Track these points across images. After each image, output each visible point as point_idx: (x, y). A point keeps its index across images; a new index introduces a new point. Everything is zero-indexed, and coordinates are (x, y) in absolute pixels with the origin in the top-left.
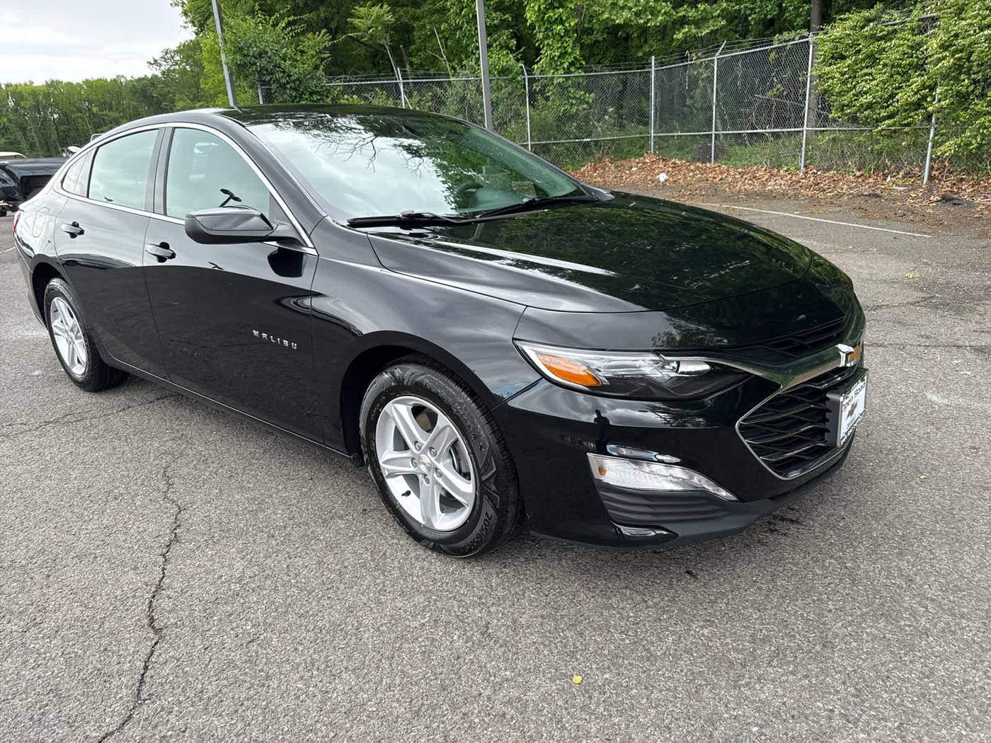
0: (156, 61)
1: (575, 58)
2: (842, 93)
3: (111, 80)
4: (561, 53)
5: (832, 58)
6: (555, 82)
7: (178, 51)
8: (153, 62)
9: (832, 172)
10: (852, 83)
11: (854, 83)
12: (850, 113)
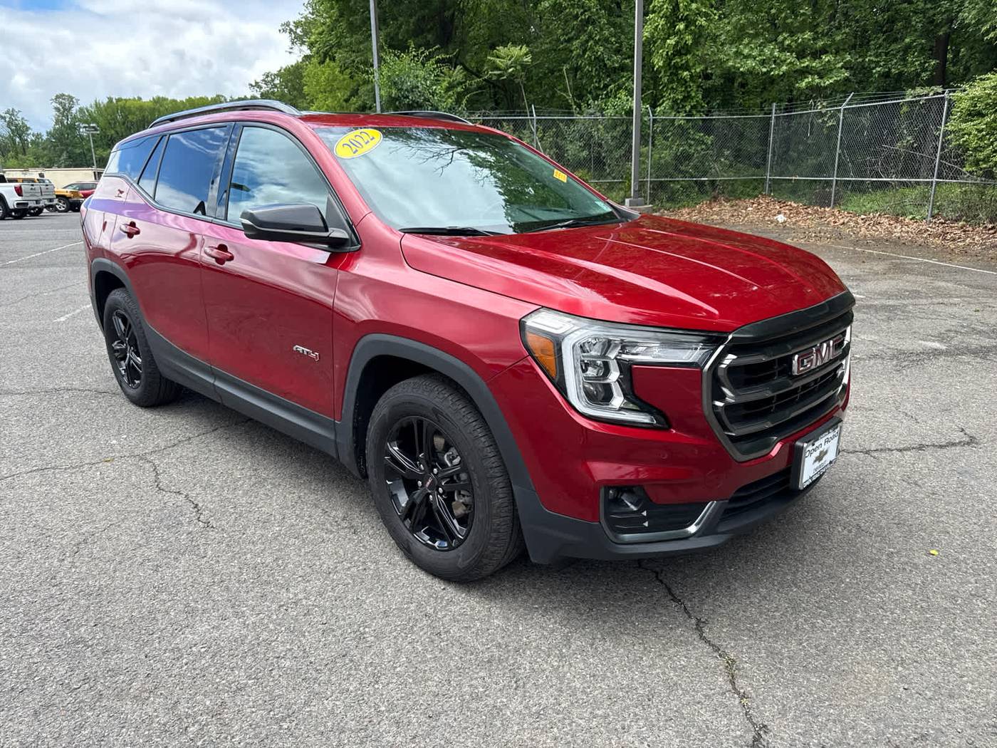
0: (256, 83)
1: (697, 101)
2: (979, 149)
3: (212, 99)
4: (684, 97)
5: (969, 115)
6: (676, 124)
7: (279, 75)
8: (254, 84)
9: (961, 223)
10: (989, 140)
11: (991, 140)
12: (985, 168)
